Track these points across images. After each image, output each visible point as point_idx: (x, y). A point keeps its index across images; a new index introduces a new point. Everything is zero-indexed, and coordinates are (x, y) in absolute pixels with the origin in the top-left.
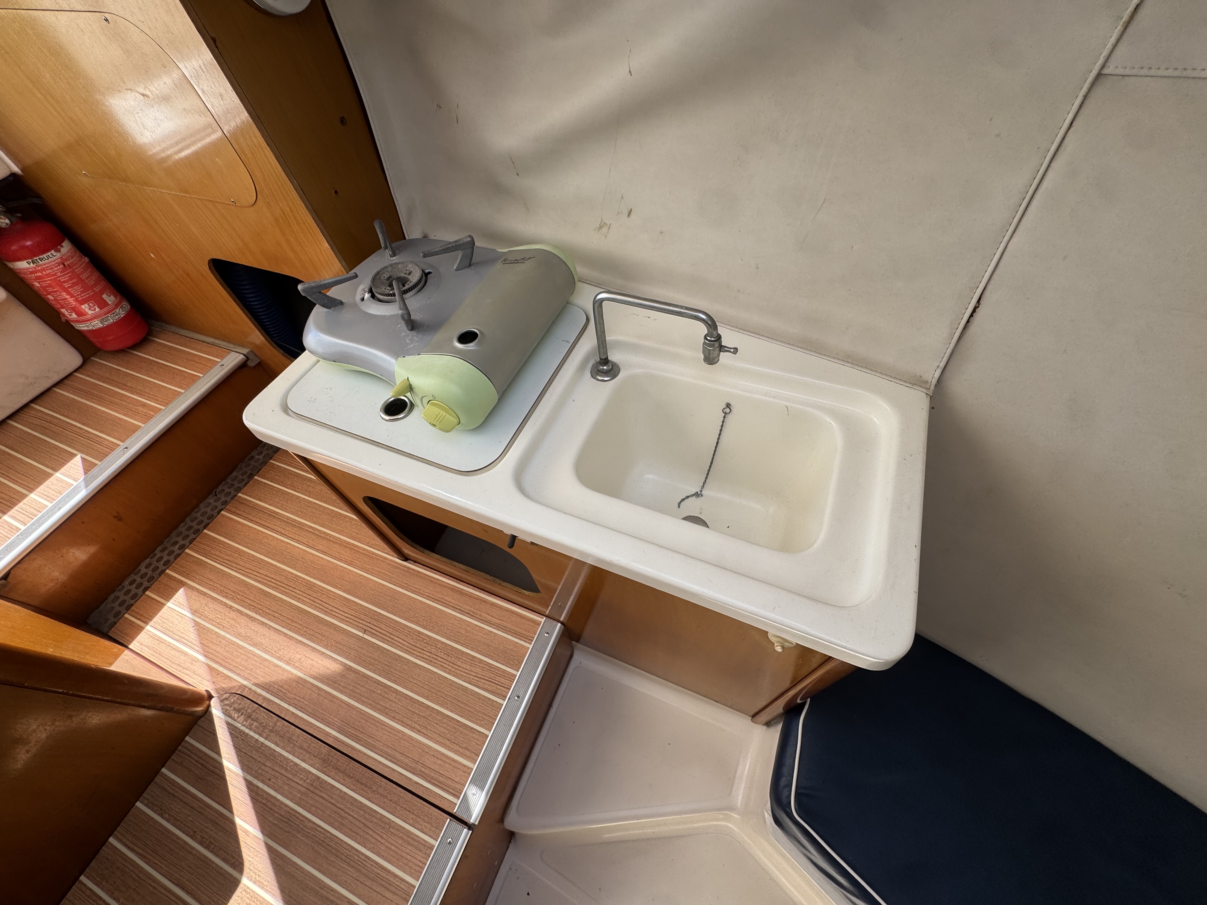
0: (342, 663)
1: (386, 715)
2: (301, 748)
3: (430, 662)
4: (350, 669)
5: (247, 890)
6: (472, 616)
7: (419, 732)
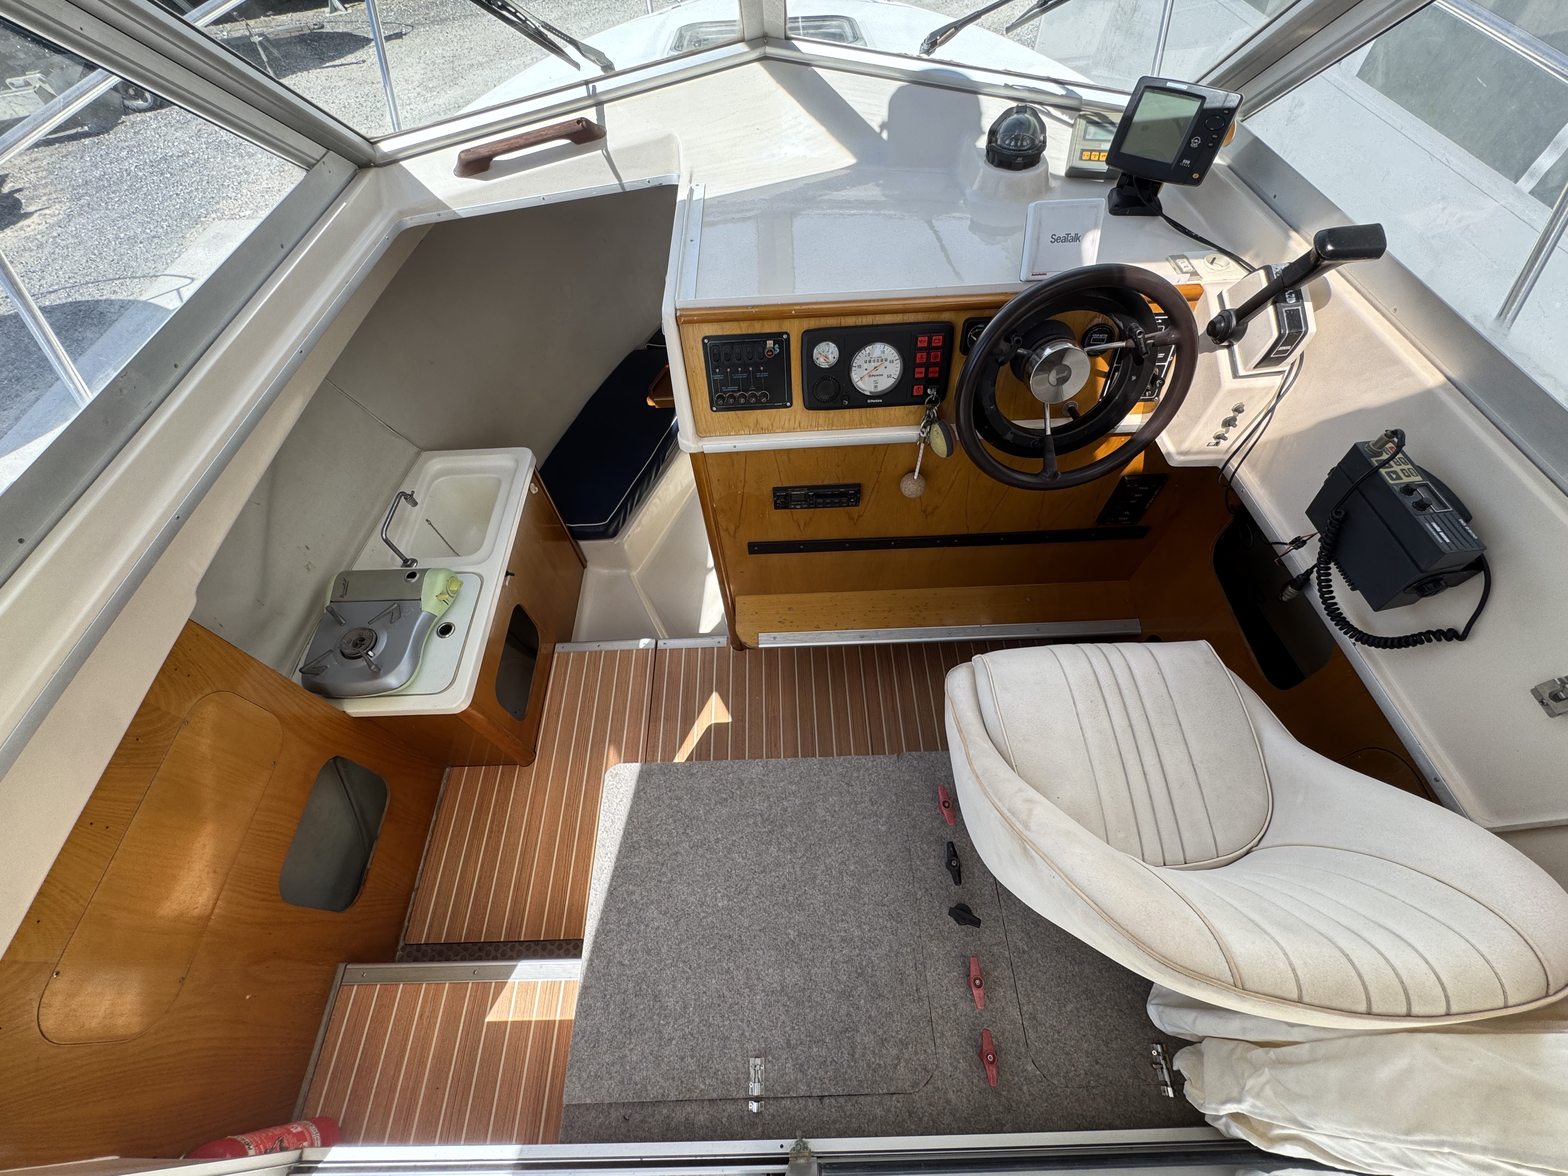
0: (608, 748)
1: (626, 704)
2: (655, 737)
3: (594, 699)
4: (610, 741)
5: (715, 719)
6: (563, 691)
7: (629, 683)
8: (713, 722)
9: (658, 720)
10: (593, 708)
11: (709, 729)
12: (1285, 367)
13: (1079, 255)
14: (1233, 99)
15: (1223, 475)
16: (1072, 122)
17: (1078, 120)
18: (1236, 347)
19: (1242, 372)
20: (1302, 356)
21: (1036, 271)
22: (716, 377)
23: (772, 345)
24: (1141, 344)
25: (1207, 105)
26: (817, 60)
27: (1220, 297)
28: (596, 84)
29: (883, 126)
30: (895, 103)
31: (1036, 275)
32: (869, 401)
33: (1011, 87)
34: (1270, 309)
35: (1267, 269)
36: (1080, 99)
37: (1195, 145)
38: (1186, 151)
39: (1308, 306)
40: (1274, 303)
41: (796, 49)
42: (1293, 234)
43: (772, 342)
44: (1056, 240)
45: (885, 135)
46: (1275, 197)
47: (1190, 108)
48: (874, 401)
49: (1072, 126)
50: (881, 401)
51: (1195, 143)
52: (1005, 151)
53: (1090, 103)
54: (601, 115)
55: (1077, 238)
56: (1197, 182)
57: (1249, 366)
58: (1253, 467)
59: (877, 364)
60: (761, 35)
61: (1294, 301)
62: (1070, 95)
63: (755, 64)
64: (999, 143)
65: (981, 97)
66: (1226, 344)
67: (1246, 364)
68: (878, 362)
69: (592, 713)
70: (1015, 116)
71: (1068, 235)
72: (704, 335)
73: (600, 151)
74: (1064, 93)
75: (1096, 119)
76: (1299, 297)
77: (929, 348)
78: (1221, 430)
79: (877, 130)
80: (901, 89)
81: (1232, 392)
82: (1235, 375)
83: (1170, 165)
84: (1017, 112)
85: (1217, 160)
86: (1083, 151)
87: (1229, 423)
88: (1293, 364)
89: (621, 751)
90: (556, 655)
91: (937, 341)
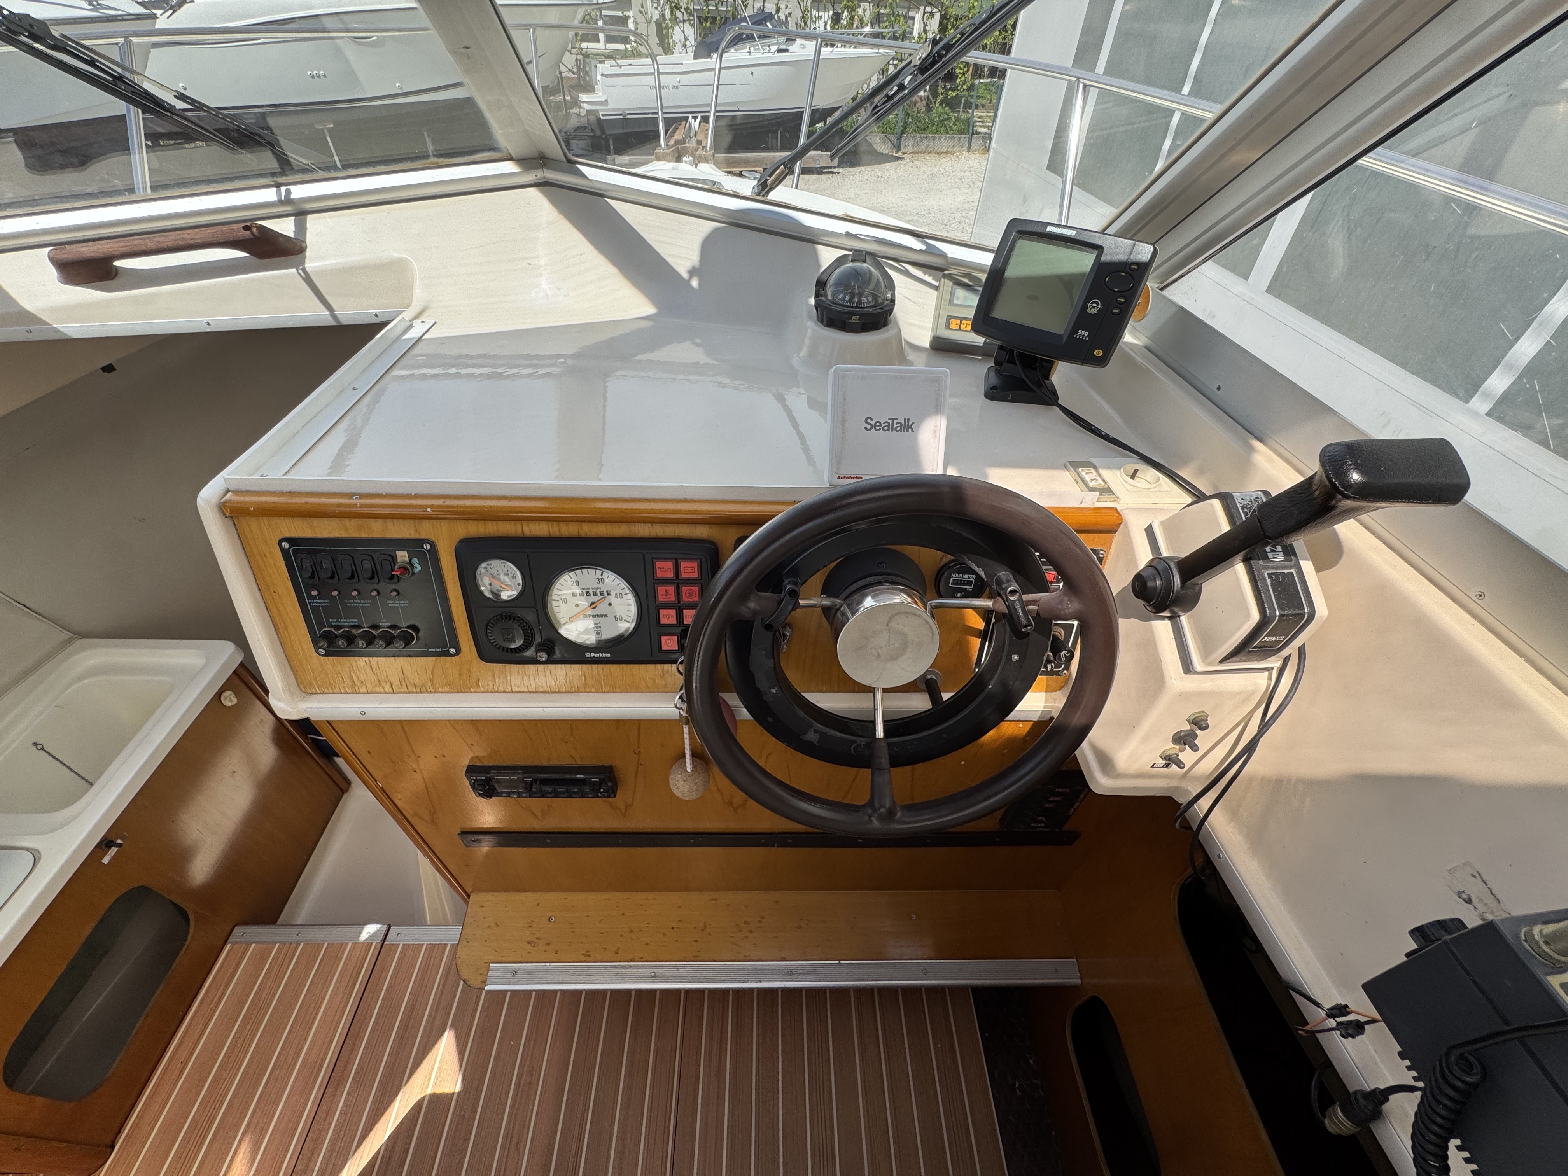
1: (301, 1049)
3: (254, 1037)
4: (248, 1125)
6: (211, 1019)
7: (320, 1007)
8: (429, 1091)
9: (341, 1082)
10: (246, 1053)
11: (419, 1105)
12: (1275, 663)
13: (913, 452)
14: (1144, 252)
15: (1185, 818)
16: (937, 284)
17: (943, 280)
18: (1184, 619)
19: (1198, 665)
20: (1302, 650)
21: (843, 472)
22: (316, 603)
23: (407, 559)
24: (1016, 611)
25: (1105, 258)
26: (612, 191)
27: (1150, 531)
28: (292, 188)
29: (693, 272)
30: (708, 245)
31: (844, 478)
32: (588, 655)
33: (855, 237)
34: (1239, 569)
35: (1226, 499)
36: (944, 255)
37: (1094, 311)
38: (1082, 319)
39: (1307, 566)
40: (1246, 560)
41: (583, 176)
42: (1257, 444)
43: (405, 554)
44: (872, 425)
45: (695, 283)
46: (1219, 388)
47: (1084, 262)
48: (596, 655)
49: (936, 288)
50: (609, 655)
51: (1094, 308)
52: (835, 308)
53: (958, 263)
54: (301, 228)
55: (908, 426)
56: (1102, 362)
57: (1211, 658)
58: (1234, 814)
59: (593, 598)
60: (536, 155)
61: (1280, 558)
62: (931, 251)
63: (532, 191)
64: (829, 297)
65: (820, 248)
66: (1166, 614)
67: (1205, 654)
68: (595, 595)
69: (241, 1064)
70: (851, 264)
71: (893, 419)
72: (280, 537)
73: (294, 270)
74: (924, 247)
75: (966, 281)
76: (1290, 552)
77: (678, 582)
78: (1171, 747)
79: (685, 276)
80: (716, 231)
81: (1184, 696)
82: (1188, 667)
83: (1061, 336)
84: (852, 261)
85: (1128, 337)
86: (949, 318)
87: (1185, 739)
88: (1286, 660)
89: (259, 1148)
90: (228, 947)
91: (689, 570)
